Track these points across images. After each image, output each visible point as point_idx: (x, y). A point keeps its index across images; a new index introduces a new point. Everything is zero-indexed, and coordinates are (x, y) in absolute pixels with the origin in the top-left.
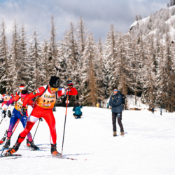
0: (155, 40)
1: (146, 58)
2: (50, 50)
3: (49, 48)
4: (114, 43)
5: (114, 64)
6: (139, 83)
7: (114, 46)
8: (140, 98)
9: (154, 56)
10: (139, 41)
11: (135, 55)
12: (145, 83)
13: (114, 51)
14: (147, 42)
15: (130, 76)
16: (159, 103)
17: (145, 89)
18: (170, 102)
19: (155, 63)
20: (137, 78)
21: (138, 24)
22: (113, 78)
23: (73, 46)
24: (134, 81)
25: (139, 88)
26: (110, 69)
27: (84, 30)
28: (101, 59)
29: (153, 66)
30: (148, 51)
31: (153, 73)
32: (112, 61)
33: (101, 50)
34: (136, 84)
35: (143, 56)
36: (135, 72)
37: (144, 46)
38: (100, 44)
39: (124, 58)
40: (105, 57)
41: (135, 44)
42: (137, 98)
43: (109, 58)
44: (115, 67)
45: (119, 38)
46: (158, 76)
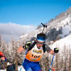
4: (13, 44)
5: (13, 52)
13: (13, 47)
21: (23, 37)
26: (11, 55)
28: (8, 51)
38: (8, 44)
43: (11, 50)
44: (13, 54)
45: (15, 42)
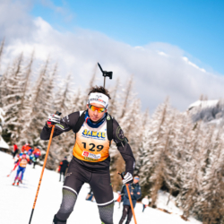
0: (216, 132)
1: (198, 151)
2: (82, 103)
3: (80, 101)
6: (179, 180)
7: (162, 124)
8: (175, 199)
9: (209, 152)
10: (195, 127)
11: (185, 143)
12: (186, 182)
14: (205, 131)
15: (171, 167)
16: (197, 213)
17: (185, 189)
18: (211, 216)
19: (207, 161)
20: (179, 172)
22: (149, 163)
23: (111, 107)
24: (174, 175)
25: (177, 186)
27: (131, 93)
29: (203, 164)
30: (202, 142)
31: (200, 173)
32: (155, 141)
33: (145, 123)
34: (175, 179)
35: (195, 147)
36: (178, 164)
37: (200, 135)
39: (171, 143)
40: (147, 133)
41: (189, 130)
42: (171, 197)
46: (206, 178)
